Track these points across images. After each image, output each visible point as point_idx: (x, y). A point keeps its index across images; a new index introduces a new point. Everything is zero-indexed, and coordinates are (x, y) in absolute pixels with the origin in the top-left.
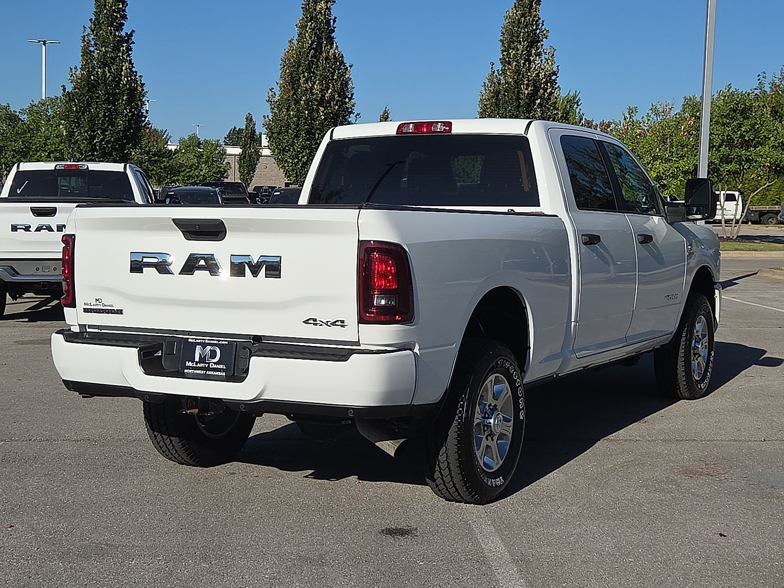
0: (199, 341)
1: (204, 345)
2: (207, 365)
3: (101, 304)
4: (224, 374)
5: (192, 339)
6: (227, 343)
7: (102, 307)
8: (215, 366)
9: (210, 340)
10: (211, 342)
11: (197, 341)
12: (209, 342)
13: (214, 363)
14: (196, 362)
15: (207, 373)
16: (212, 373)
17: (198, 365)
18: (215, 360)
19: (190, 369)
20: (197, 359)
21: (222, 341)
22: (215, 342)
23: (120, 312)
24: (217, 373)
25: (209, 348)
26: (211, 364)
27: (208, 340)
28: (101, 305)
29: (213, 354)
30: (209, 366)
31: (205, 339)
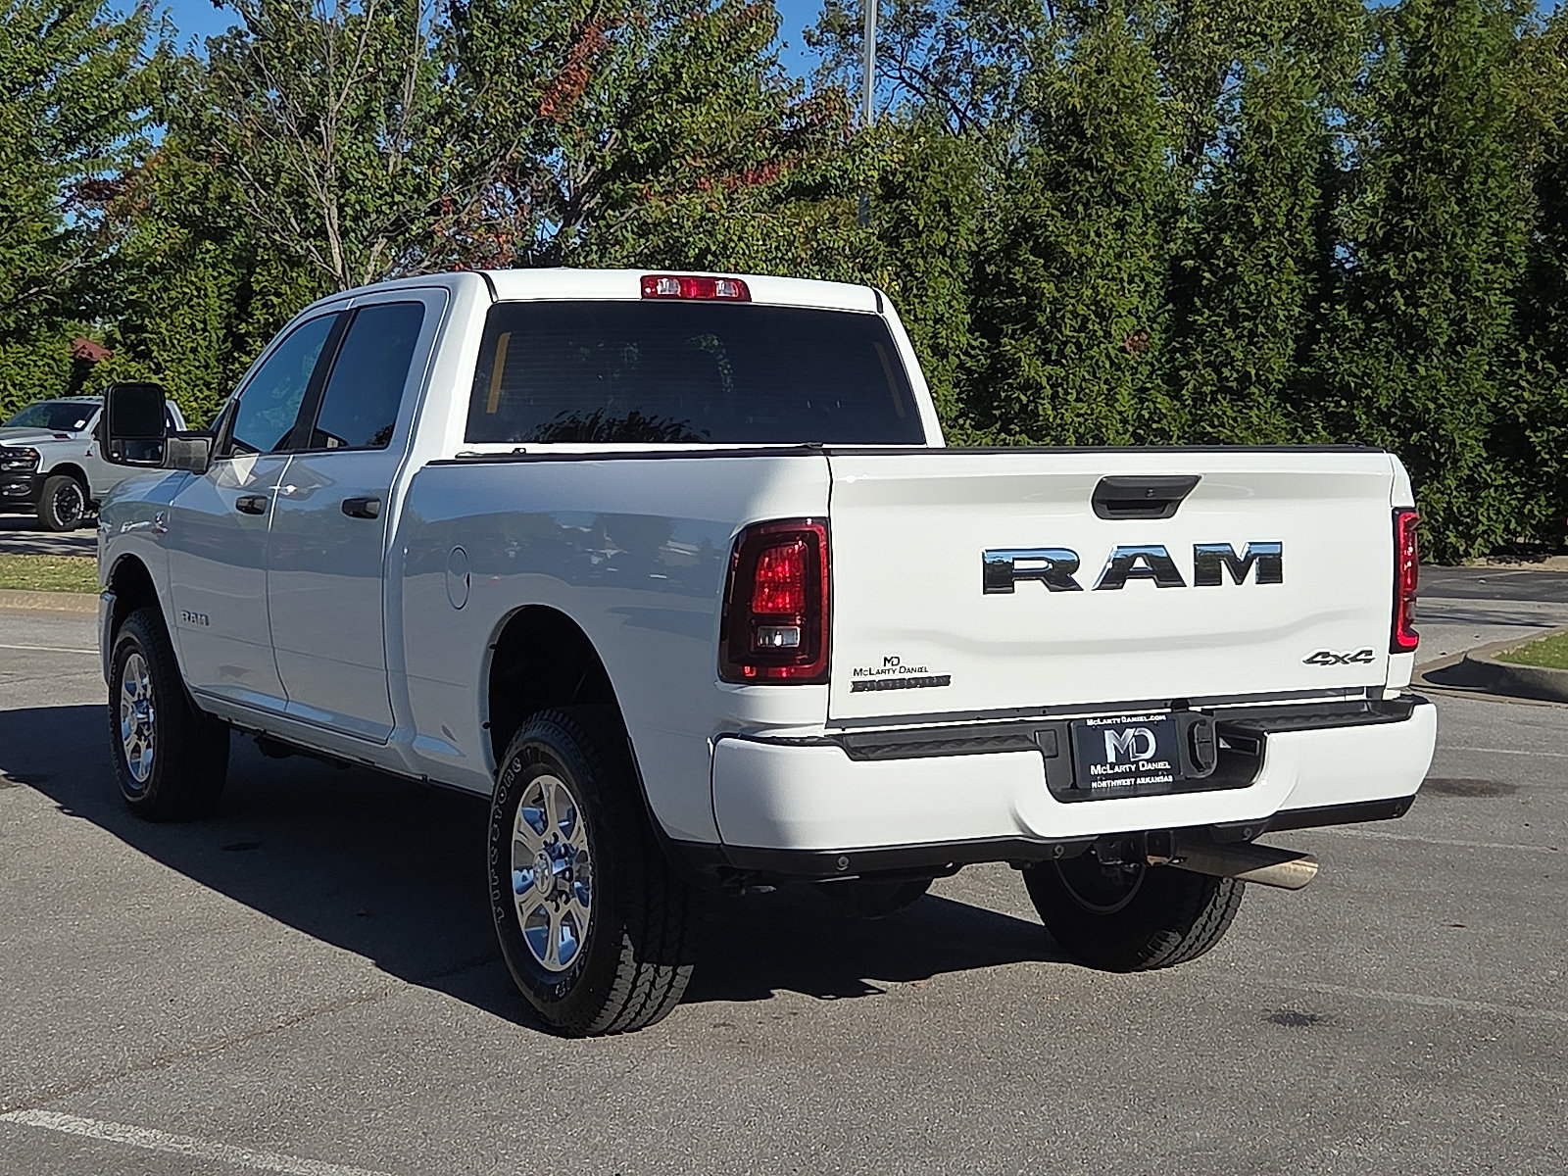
0: (1109, 721)
1: (1120, 729)
2: (1133, 768)
3: (898, 667)
4: (1171, 779)
5: (1095, 719)
6: (1164, 717)
7: (897, 676)
8: (1149, 767)
9: (1131, 716)
10: (1134, 720)
11: (1105, 722)
12: (1129, 720)
13: (1148, 761)
14: (1110, 764)
15: (1138, 782)
16: (1148, 780)
17: (1116, 769)
18: (1149, 755)
19: (1101, 780)
20: (1111, 758)
21: (1154, 715)
22: (1141, 719)
23: (944, 681)
24: (1158, 779)
25: (1130, 732)
26: (1141, 763)
27: (1127, 717)
28: (897, 672)
29: (1142, 744)
30: (1137, 768)
31: (1120, 717)
